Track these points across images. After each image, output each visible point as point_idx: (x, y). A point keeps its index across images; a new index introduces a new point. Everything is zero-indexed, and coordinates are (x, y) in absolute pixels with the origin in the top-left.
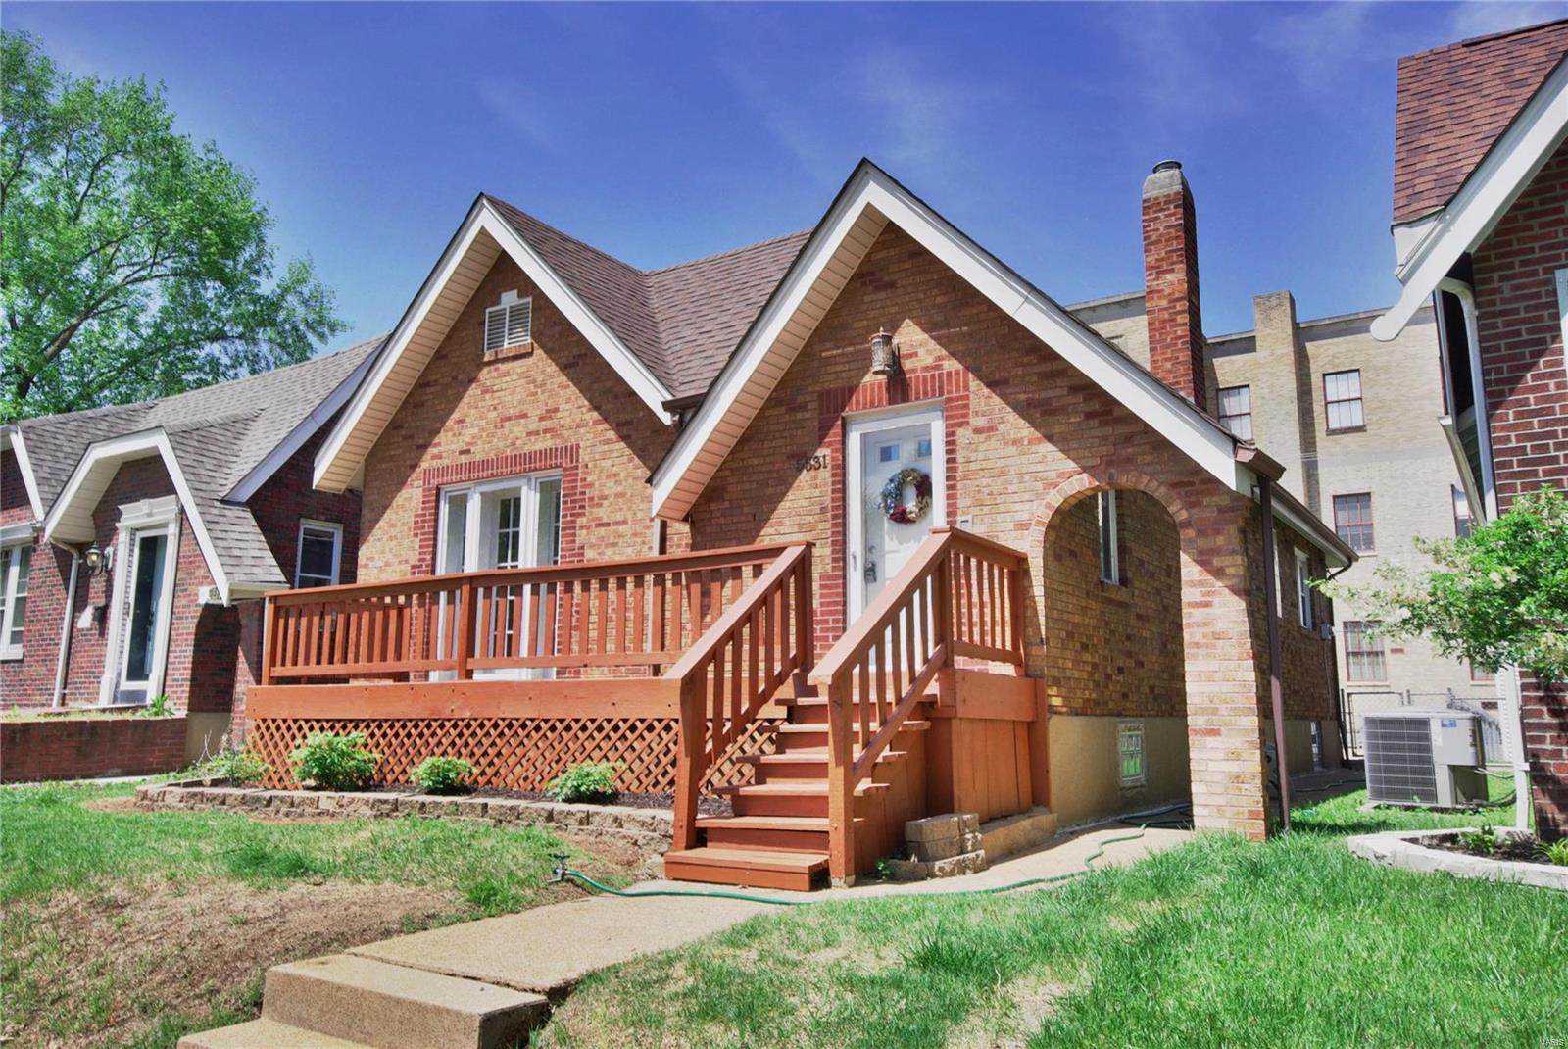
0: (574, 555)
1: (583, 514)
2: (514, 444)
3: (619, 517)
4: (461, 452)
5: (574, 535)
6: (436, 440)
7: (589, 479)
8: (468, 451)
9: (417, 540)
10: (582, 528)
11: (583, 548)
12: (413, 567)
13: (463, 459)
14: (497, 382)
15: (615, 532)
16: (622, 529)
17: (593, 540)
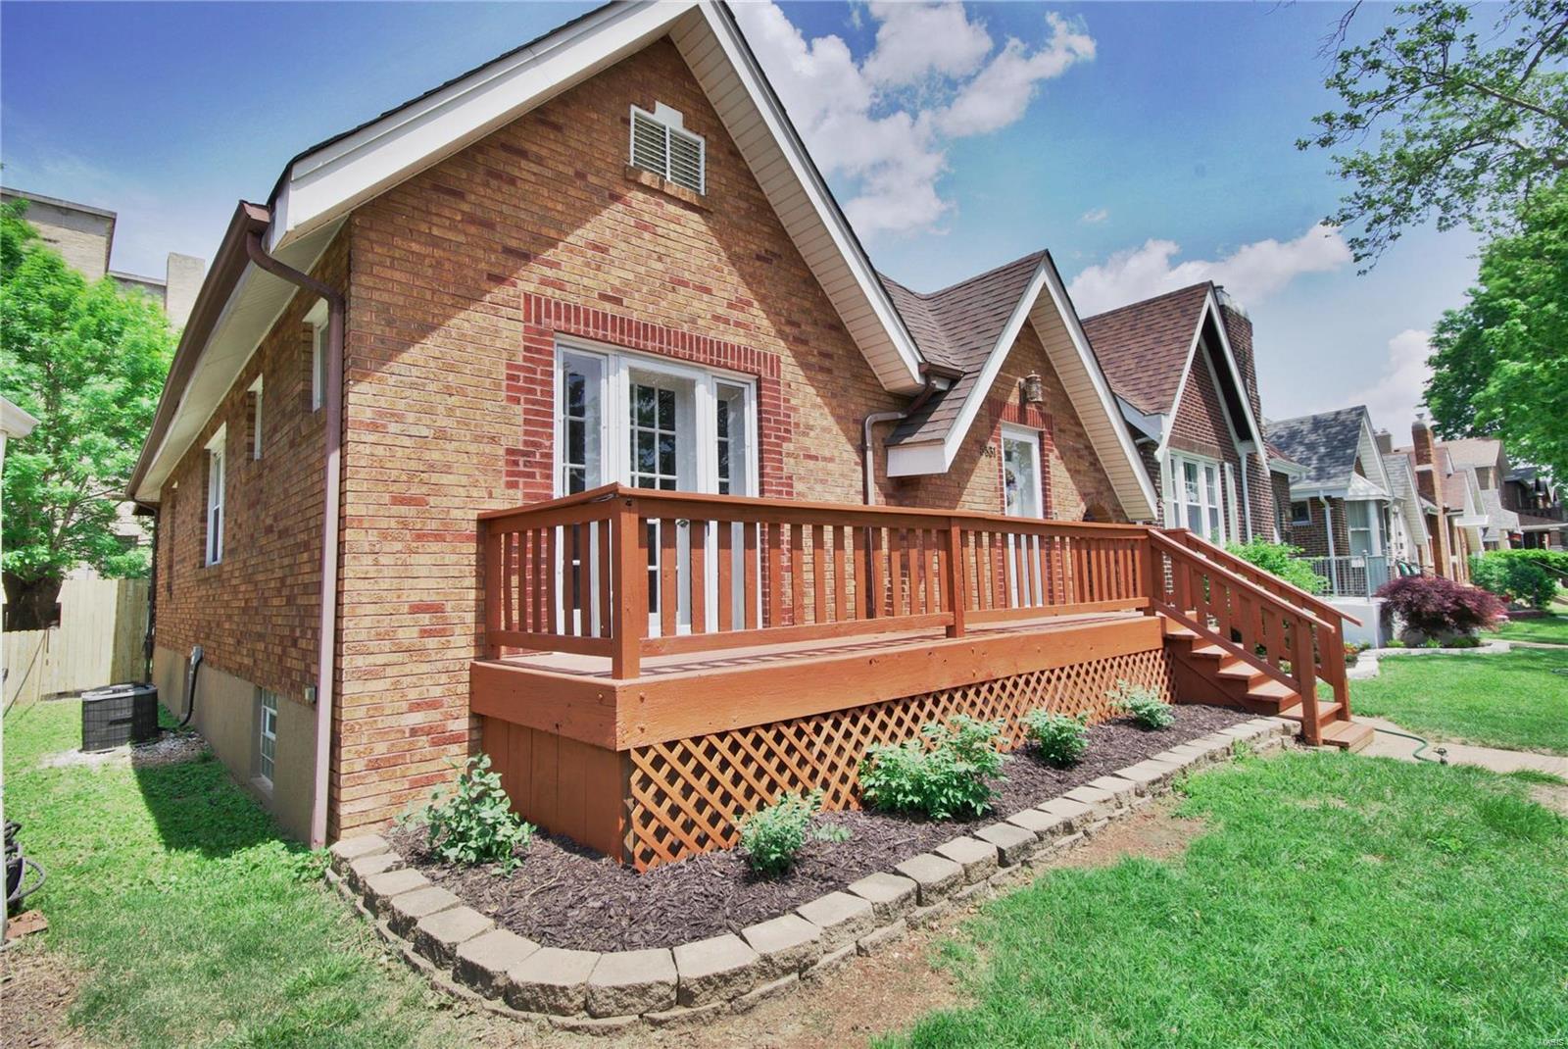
0: (782, 485)
1: (789, 440)
2: (693, 321)
3: (827, 454)
4: (604, 297)
5: (780, 461)
6: (549, 254)
7: (793, 402)
8: (618, 301)
9: (519, 409)
10: (789, 455)
11: (790, 478)
12: (510, 452)
13: (609, 308)
14: (663, 224)
15: (823, 469)
16: (830, 466)
17: (802, 472)
